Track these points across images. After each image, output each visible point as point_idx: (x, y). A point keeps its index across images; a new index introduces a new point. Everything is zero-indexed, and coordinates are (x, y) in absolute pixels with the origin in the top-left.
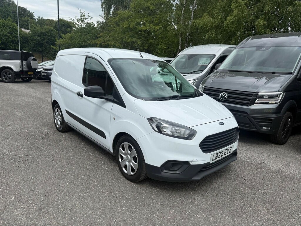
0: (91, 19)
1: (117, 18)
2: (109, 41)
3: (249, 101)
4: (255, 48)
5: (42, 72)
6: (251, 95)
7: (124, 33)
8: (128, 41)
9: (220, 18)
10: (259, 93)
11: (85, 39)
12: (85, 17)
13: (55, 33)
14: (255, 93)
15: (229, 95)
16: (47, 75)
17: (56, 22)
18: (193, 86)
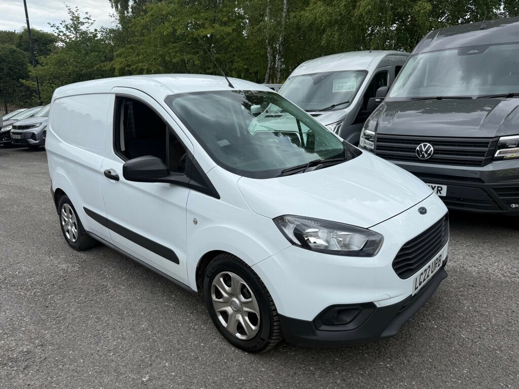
0: (92, 24)
1: (147, 17)
2: (138, 62)
3: (483, 156)
4: (456, 51)
5: (11, 134)
6: (485, 144)
7: (165, 44)
8: (174, 61)
9: (345, 5)
10: (501, 139)
11: (86, 62)
12: (81, 20)
13: (21, 56)
14: (491, 140)
15: (435, 147)
16: (23, 138)
17: (21, 36)
18: (338, 136)
